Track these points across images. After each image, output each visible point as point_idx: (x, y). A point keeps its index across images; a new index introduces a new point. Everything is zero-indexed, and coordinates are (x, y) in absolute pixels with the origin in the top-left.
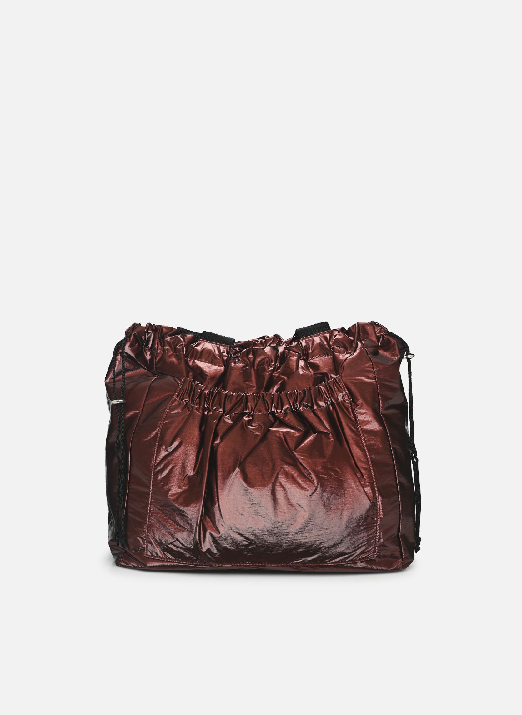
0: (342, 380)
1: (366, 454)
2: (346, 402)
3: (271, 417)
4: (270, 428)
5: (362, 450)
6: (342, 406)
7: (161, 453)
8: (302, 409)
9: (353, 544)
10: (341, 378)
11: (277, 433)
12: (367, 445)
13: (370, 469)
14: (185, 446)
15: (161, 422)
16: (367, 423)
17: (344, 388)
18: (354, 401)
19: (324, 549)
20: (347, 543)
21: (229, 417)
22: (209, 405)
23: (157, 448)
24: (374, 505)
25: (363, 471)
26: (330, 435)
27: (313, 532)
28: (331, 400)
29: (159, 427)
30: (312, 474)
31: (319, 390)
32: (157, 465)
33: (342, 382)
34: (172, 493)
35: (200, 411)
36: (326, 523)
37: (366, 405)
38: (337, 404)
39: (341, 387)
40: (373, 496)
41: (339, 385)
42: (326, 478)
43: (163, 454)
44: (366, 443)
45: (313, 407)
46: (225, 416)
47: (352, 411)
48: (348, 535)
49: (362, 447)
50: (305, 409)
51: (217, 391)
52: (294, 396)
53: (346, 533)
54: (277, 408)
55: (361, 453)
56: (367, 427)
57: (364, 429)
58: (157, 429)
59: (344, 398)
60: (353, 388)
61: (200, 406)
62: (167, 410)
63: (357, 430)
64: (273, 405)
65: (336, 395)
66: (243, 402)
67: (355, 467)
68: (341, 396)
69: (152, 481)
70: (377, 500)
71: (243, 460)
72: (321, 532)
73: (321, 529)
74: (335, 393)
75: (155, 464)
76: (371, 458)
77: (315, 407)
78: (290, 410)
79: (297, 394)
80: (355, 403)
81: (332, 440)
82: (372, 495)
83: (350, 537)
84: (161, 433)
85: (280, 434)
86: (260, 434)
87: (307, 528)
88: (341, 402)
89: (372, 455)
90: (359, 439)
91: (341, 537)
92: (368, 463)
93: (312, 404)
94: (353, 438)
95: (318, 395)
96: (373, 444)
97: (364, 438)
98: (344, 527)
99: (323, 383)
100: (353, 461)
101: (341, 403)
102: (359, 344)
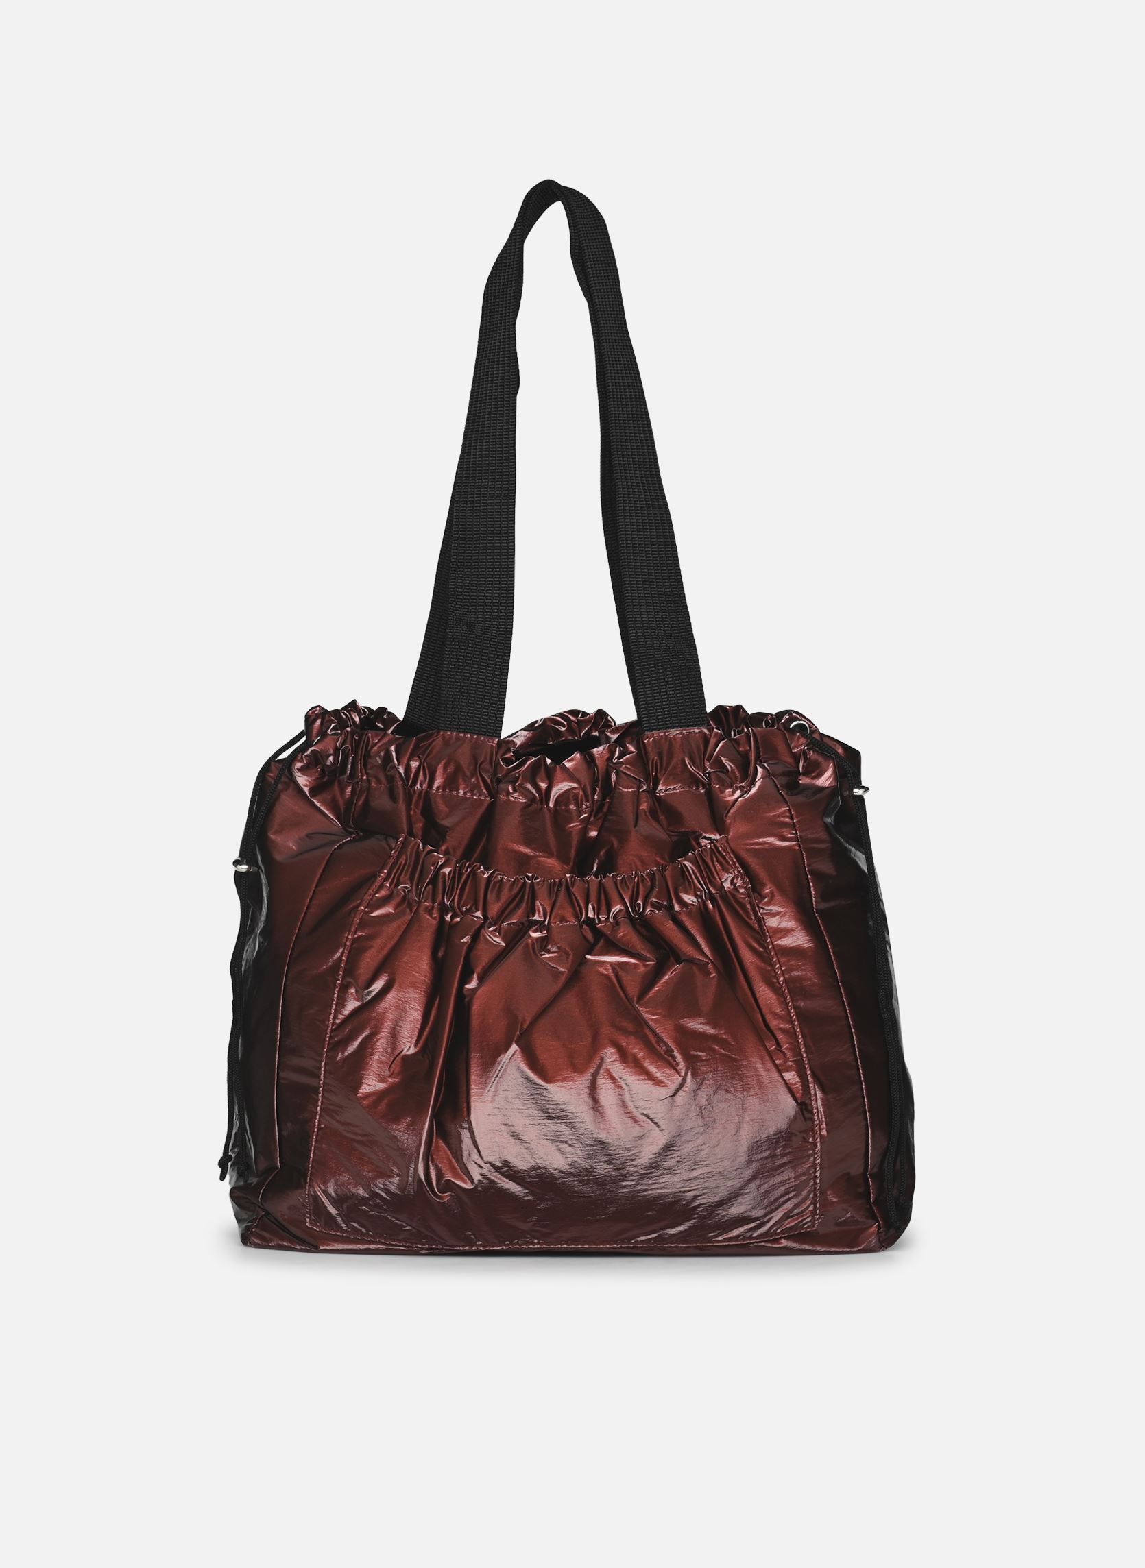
0: (730, 847)
1: (785, 999)
2: (739, 891)
3: (588, 931)
4: (587, 957)
5: (776, 990)
6: (732, 899)
7: (346, 1003)
8: (651, 914)
9: (765, 1198)
10: (727, 841)
11: (601, 967)
12: (785, 981)
13: (795, 1031)
14: (399, 991)
15: (348, 935)
16: (786, 932)
17: (733, 862)
18: (755, 888)
19: (703, 1211)
20: (752, 1195)
21: (495, 930)
22: (453, 900)
23: (338, 992)
24: (807, 1109)
25: (780, 1036)
26: (710, 965)
27: (678, 1172)
28: (709, 890)
29: (345, 945)
30: (675, 1050)
31: (683, 870)
32: (336, 1029)
33: (729, 850)
34: (365, 1091)
35: (433, 914)
36: (705, 1152)
37: (781, 896)
38: (721, 897)
39: (728, 863)
40: (802, 1090)
41: (724, 857)
42: (704, 1058)
43: (351, 1005)
44: (783, 975)
45: (672, 907)
46: (486, 928)
47: (753, 909)
48: (753, 1178)
49: (777, 985)
50: (657, 912)
51: (469, 870)
52: (632, 885)
53: (748, 1173)
54: (598, 911)
55: (774, 997)
56: (786, 942)
57: (779, 945)
58: (341, 950)
59: (736, 884)
60: (751, 861)
61: (434, 903)
62: (363, 908)
63: (765, 948)
64: (590, 906)
65: (718, 879)
66: (526, 897)
67: (764, 1028)
68: (730, 879)
69: (323, 1063)
70: (812, 1098)
71: (527, 1027)
72: (695, 1174)
73: (696, 1167)
74: (716, 875)
75: (332, 1026)
76: (795, 1008)
77: (677, 907)
78: (626, 916)
79: (638, 880)
80: (756, 892)
81: (714, 977)
82: (801, 1088)
83: (759, 1182)
84: (347, 959)
85: (606, 969)
86: (564, 970)
87: (665, 1165)
88: (729, 891)
89: (797, 1001)
90: (769, 968)
91: (738, 1183)
92: (788, 1018)
93: (670, 901)
94: (758, 968)
95: (682, 881)
96: (798, 976)
97: (781, 966)
98: (744, 1160)
99: (690, 854)
100: (760, 1016)
101: (729, 894)
102: (760, 770)
